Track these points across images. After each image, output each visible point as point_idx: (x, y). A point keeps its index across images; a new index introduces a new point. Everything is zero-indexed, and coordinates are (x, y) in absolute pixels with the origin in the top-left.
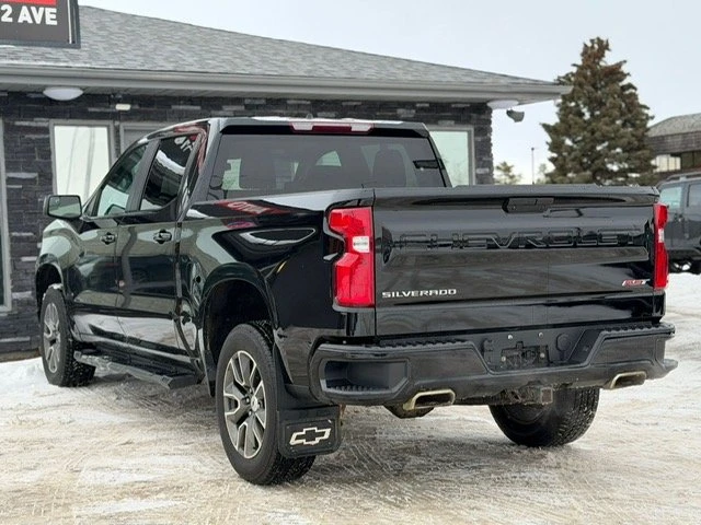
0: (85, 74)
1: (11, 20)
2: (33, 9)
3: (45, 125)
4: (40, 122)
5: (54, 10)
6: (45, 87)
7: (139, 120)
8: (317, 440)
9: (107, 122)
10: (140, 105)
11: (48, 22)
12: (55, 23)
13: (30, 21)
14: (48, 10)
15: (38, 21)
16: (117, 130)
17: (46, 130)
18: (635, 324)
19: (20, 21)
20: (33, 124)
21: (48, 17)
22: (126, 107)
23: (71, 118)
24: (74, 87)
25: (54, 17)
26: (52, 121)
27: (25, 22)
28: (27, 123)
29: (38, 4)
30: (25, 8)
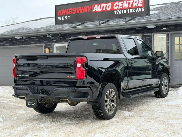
1: (134, 12)
2: (139, 8)
3: (151, 34)
4: (150, 34)
5: (144, 8)
6: (146, 26)
7: (174, 31)
8: (32, 105)
9: (166, 32)
10: (175, 27)
11: (142, 11)
12: (144, 11)
13: (138, 11)
14: (142, 8)
15: (140, 11)
16: (168, 34)
17: (151, 36)
18: (70, 87)
19: (136, 12)
20: (148, 35)
21: (142, 10)
23: (157, 32)
24: (153, 25)
25: (144, 9)
26: (153, 33)
27: (137, 12)
28: (146, 35)
29: (140, 7)
30: (137, 9)
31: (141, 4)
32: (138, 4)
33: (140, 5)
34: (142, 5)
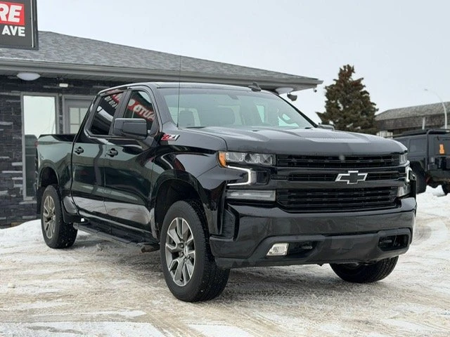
0: (41, 65)
2: (11, 27)
3: (18, 95)
4: (15, 93)
5: (24, 28)
6: (18, 72)
7: (74, 94)
9: (55, 94)
10: (74, 85)
11: (20, 34)
12: (24, 35)
13: (9, 34)
14: (20, 28)
15: (14, 34)
16: (60, 99)
17: (19, 98)
19: (3, 33)
20: (11, 94)
21: (20, 32)
22: (66, 85)
23: (33, 91)
24: (35, 73)
25: (23, 32)
26: (22, 93)
27: (6, 34)
28: (7, 94)
29: (14, 25)
30: (6, 27)
31: (15, 17)
32: (7, 16)
33: (11, 19)
34: (17, 20)
